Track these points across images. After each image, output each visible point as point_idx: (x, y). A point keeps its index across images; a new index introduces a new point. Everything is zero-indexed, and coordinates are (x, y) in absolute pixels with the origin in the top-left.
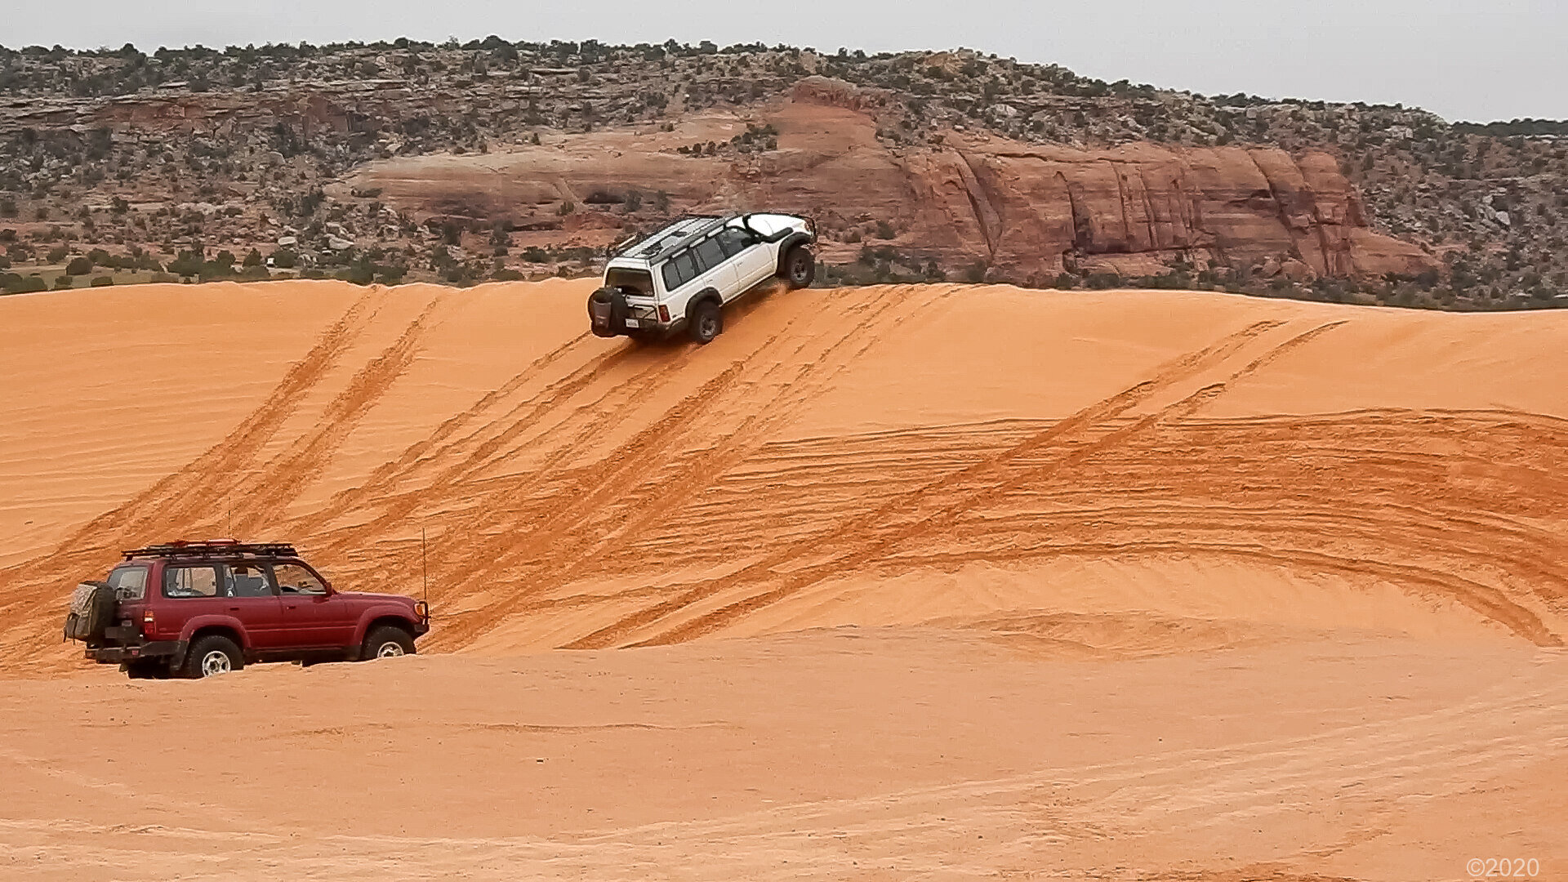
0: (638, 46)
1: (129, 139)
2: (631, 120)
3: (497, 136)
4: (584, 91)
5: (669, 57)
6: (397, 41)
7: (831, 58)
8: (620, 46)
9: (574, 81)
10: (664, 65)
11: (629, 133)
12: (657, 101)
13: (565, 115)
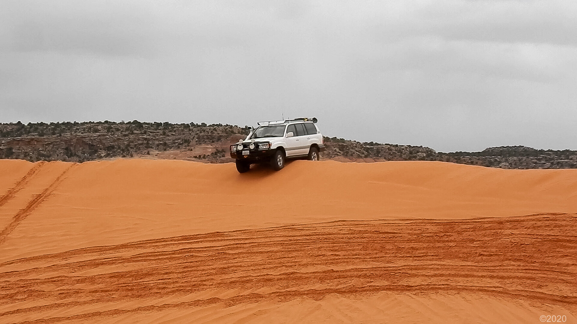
0: (181, 124)
1: (19, 151)
2: (179, 147)
3: (136, 152)
4: (164, 138)
5: (191, 128)
6: (105, 121)
7: (243, 129)
8: (176, 124)
9: (161, 135)
10: (190, 130)
11: (178, 151)
12: (187, 141)
13: (158, 145)
